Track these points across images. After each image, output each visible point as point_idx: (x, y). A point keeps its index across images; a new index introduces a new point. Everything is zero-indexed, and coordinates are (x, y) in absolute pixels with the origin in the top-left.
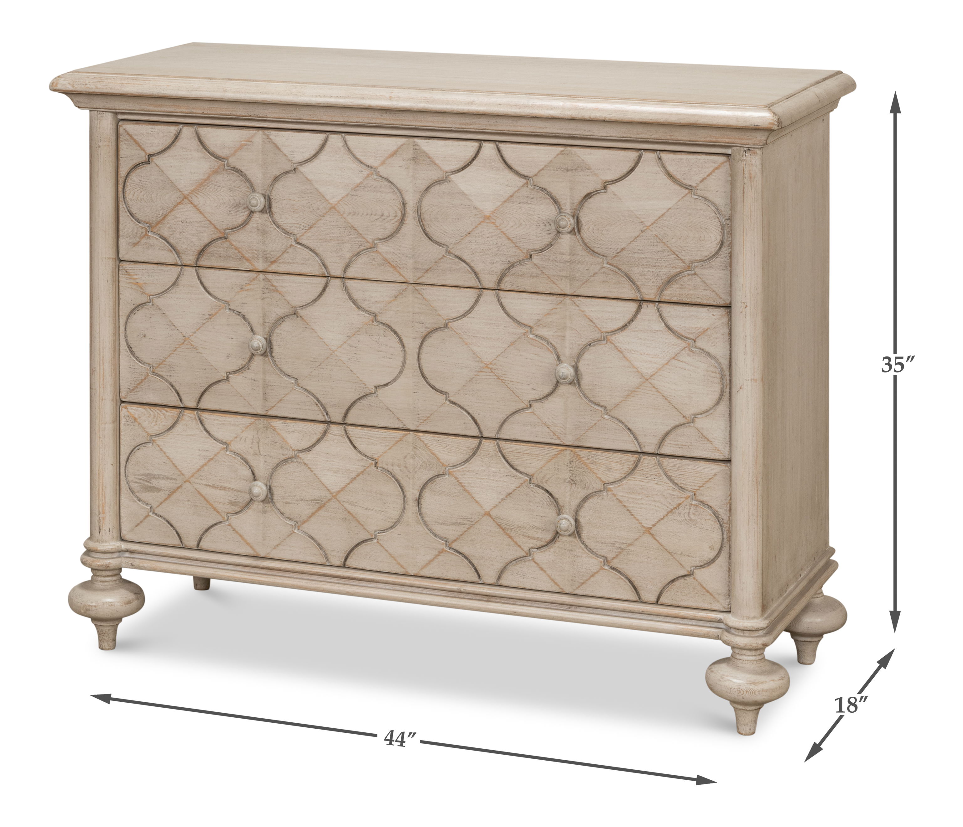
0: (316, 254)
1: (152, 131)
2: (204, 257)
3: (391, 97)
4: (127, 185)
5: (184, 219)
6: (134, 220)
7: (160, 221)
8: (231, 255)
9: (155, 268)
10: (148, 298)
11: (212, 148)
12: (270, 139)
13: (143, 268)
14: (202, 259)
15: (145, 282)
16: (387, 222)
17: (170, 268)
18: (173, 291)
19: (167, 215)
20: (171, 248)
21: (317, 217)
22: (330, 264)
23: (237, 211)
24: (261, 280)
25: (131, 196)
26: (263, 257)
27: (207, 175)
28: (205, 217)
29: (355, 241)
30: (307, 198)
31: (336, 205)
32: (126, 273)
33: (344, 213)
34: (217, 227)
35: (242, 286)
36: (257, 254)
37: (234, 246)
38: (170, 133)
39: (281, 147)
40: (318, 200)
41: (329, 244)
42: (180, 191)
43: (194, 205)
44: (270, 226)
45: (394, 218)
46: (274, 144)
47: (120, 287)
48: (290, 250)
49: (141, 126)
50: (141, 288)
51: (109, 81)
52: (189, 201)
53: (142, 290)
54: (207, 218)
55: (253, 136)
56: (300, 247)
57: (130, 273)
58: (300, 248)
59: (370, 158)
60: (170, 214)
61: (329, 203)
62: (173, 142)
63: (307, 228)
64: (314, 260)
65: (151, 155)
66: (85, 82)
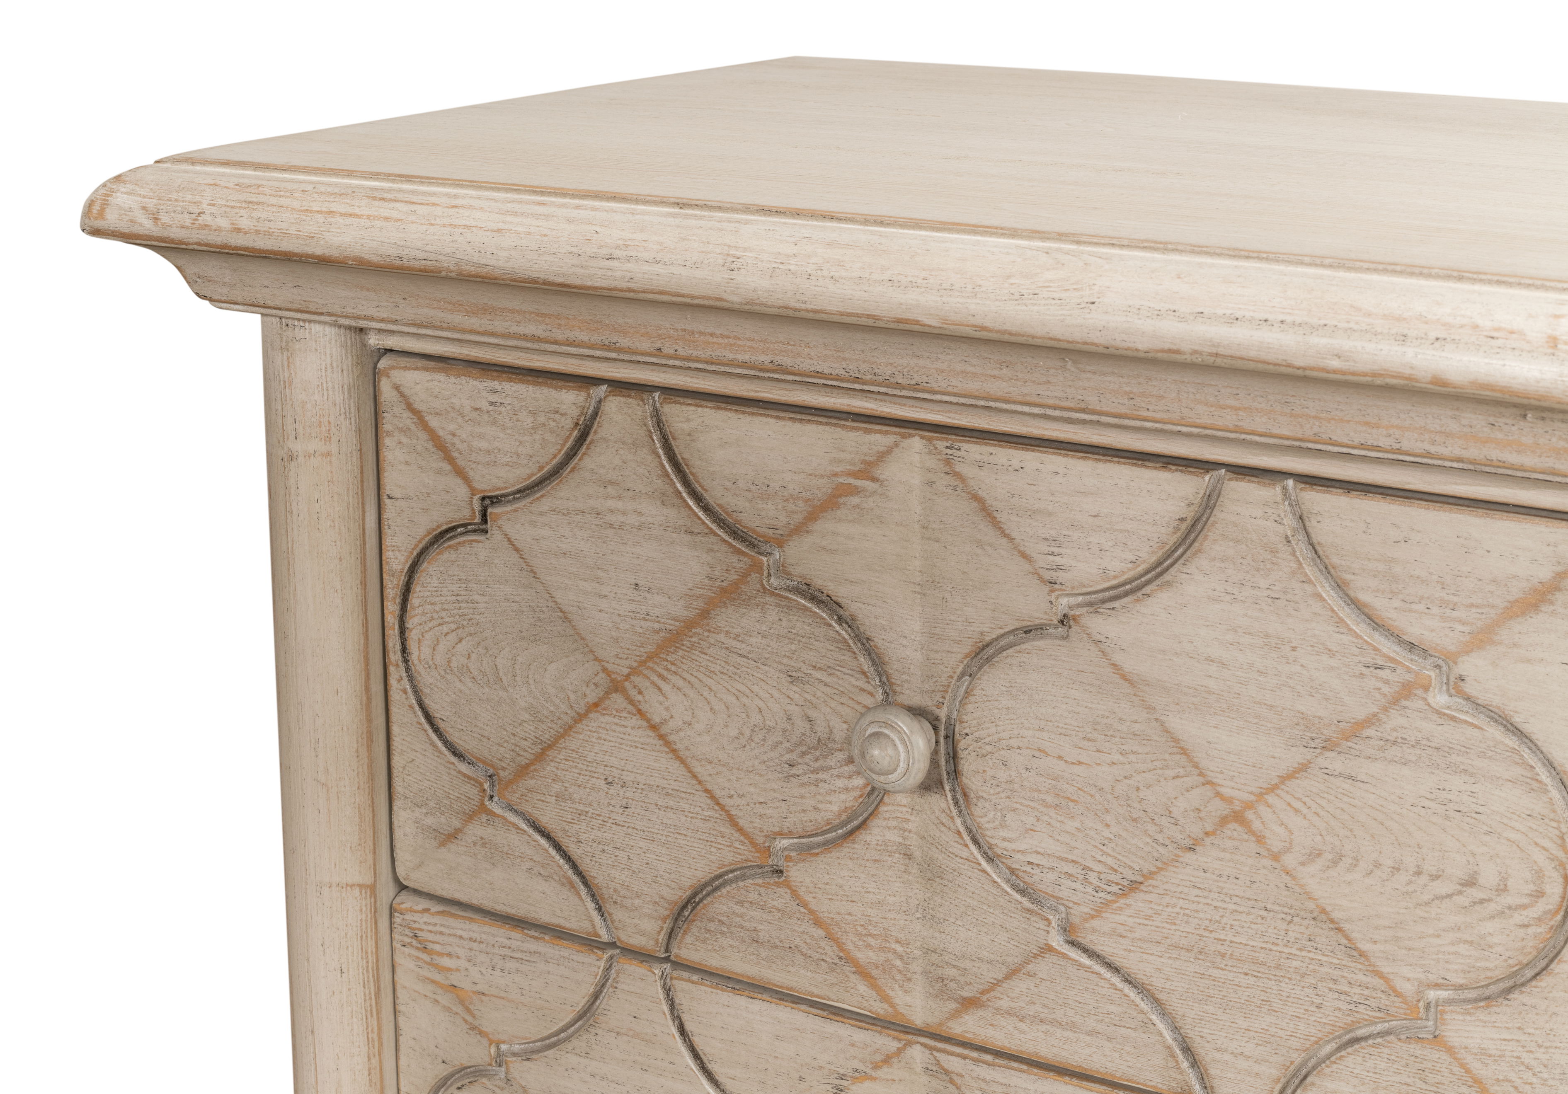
0: (1157, 1003)
1: (492, 404)
2: (695, 930)
3: (1553, 342)
4: (414, 608)
5: (616, 773)
6: (439, 744)
7: (527, 766)
8: (798, 941)
9: (515, 944)
10: (493, 1050)
11: (716, 495)
12: (957, 475)
13: (475, 936)
14: (689, 939)
15: (479, 988)
16: (1492, 917)
17: (565, 953)
18: (578, 1044)
19: (550, 747)
20: (570, 873)
21: (1160, 849)
22: (1218, 1055)
23: (822, 769)
24: (919, 1068)
25: (426, 651)
26: (926, 973)
27: (699, 604)
28: (695, 777)
29: (1335, 981)
30: (1117, 757)
31: (1249, 806)
32: (414, 943)
33: (1288, 850)
34: (742, 823)
35: (842, 1077)
36: (901, 958)
37: (812, 912)
38: (557, 417)
39: (1002, 517)
40: (1170, 773)
41: (1215, 973)
42: (596, 659)
43: (648, 721)
44: (957, 848)
45: (1526, 901)
46: (976, 498)
47: (398, 987)
48: (1043, 967)
49: (453, 379)
50: (468, 1010)
51: (283, 201)
52: (631, 702)
53: (469, 1018)
54: (700, 782)
55: (882, 456)
56: (1085, 960)
57: (430, 946)
58: (1088, 969)
59: (1421, 607)
60: (562, 744)
61: (1218, 794)
62: (571, 454)
63: (1115, 889)
64: (1147, 1025)
65: (489, 501)
66: (198, 203)
